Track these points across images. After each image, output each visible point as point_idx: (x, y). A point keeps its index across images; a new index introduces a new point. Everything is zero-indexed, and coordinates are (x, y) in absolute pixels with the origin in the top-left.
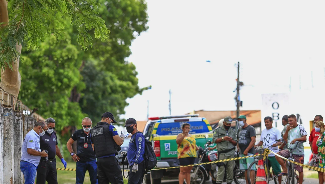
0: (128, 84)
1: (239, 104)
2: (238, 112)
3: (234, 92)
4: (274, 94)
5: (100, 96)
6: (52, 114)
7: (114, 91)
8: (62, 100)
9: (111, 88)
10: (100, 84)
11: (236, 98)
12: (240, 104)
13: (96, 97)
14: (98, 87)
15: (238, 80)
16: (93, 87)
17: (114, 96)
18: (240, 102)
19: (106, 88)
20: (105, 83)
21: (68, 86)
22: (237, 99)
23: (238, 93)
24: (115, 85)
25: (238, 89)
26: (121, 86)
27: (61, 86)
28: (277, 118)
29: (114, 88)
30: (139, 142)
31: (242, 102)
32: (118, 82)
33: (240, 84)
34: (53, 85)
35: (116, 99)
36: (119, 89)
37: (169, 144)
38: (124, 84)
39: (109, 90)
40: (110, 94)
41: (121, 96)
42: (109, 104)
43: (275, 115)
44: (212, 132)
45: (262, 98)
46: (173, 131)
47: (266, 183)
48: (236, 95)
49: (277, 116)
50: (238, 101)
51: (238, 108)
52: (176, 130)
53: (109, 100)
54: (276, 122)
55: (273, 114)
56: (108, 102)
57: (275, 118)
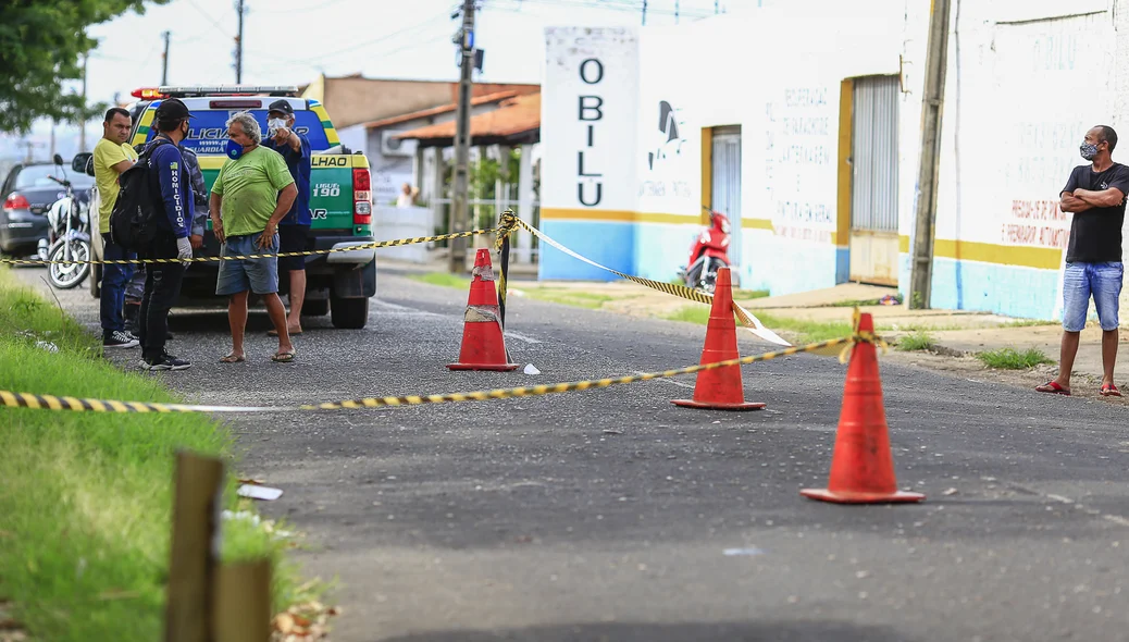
1: (472, 58)
2: (464, 87)
3: (455, 16)
4: (589, 31)
11: (460, 41)
12: (472, 61)
17: (43, 11)
18: (474, 52)
22: (463, 42)
23: (469, 22)
25: (469, 8)
28: (594, 114)
31: (480, 53)
40: (27, 3)
41: (67, 12)
42: (22, 37)
43: (587, 103)
44: (338, 148)
45: (548, 43)
46: (205, 140)
47: (496, 327)
48: (463, 30)
49: (597, 108)
50: (469, 49)
51: (466, 74)
52: (215, 137)
53: (23, 24)
54: (591, 128)
55: (581, 99)
56: (19, 33)
57: (589, 114)
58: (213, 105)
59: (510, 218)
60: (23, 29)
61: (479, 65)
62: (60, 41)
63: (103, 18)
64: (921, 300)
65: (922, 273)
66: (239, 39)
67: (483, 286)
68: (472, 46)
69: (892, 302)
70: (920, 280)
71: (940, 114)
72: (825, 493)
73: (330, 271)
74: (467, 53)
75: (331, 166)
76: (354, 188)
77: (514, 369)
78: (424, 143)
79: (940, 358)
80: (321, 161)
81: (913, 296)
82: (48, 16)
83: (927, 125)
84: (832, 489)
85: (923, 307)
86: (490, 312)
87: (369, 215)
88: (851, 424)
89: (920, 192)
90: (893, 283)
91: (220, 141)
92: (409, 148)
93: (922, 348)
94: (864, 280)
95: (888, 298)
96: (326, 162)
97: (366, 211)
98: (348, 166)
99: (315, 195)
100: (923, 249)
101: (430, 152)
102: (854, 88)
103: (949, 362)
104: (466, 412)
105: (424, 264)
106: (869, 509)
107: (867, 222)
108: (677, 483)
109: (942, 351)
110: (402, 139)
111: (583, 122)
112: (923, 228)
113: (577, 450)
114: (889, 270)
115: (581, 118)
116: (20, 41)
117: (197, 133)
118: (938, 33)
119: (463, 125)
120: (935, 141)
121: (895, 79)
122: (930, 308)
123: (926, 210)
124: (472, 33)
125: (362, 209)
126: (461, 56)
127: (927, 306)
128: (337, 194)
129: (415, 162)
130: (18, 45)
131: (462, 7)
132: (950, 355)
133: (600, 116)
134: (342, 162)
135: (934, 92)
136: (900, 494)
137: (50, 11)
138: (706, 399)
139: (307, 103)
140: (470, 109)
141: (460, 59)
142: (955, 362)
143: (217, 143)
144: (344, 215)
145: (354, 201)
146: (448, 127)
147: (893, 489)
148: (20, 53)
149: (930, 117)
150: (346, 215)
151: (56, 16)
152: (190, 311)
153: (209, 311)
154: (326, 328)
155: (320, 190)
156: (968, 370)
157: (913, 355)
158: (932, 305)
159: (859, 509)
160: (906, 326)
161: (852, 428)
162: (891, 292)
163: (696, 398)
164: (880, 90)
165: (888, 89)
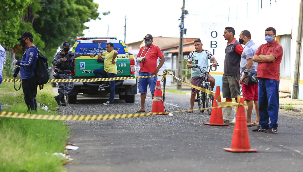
0: (84, 9)
1: (183, 31)
2: (182, 39)
3: (180, 19)
4: (213, 24)
5: (57, 19)
6: (5, 32)
7: (71, 14)
8: (15, 19)
9: (68, 10)
10: (58, 6)
11: (180, 26)
12: (183, 32)
13: (53, 18)
14: (56, 10)
15: (183, 8)
16: (50, 9)
17: (71, 19)
18: (184, 29)
19: (64, 11)
20: (62, 6)
21: (21, 7)
23: (183, 21)
24: (72, 9)
25: (183, 18)
26: (77, 10)
27: (14, 6)
28: (215, 46)
29: (71, 11)
30: (30, 57)
31: (186, 30)
32: (75, 6)
33: (185, 12)
34: (7, 5)
35: (72, 22)
36: (76, 13)
37: (84, 63)
38: (81, 7)
39: (67, 14)
40: (67, 17)
41: (77, 19)
42: (65, 26)
43: (213, 43)
44: (128, 53)
45: (202, 27)
46: (91, 51)
47: (162, 103)
48: (181, 24)
49: (215, 44)
50: (183, 29)
51: (182, 35)
52: (94, 50)
53: (66, 22)
54: (214, 50)
55: (211, 42)
56: (64, 25)
57: (213, 46)
58: (93, 41)
59: (166, 72)
60: (65, 23)
61: (185, 33)
62: (76, 27)
63: (88, 21)
64: (296, 97)
65: (296, 89)
66: (125, 27)
67: (158, 91)
68: (183, 28)
69: (289, 97)
70: (295, 91)
71: (301, 45)
72: (230, 149)
73: (123, 87)
74: (182, 30)
75: (124, 58)
76: (130, 64)
77: (167, 114)
78: (174, 54)
79: (295, 112)
80: (121, 57)
81: (293, 96)
82: (72, 20)
83: (298, 48)
84: (232, 148)
85: (296, 99)
86: (160, 98)
87: (135, 72)
88: (237, 129)
89: (295, 67)
90: (290, 92)
91: (95, 51)
92: (170, 55)
93: (290, 110)
94: (282, 91)
95: (288, 96)
96: (122, 57)
97: (133, 71)
98: (129, 58)
99: (120, 66)
100: (296, 82)
101: (175, 57)
102: (280, 38)
103: (296, 114)
104: (144, 126)
105: (170, 87)
106: (241, 154)
107: (283, 75)
108: (191, 146)
109: (296, 110)
110: (168, 53)
111: (211, 48)
112: (296, 77)
113: (169, 137)
114: (289, 88)
115: (211, 47)
116: (65, 27)
117: (89, 49)
118: (301, 23)
119: (181, 50)
120: (300, 53)
121: (290, 36)
122: (298, 99)
123: (297, 72)
124: (183, 24)
125: (132, 70)
126: (180, 30)
127: (297, 98)
128: (126, 66)
129: (171, 59)
130: (64, 28)
131: (181, 17)
132: (298, 111)
133: (216, 46)
134: (127, 57)
135: (300, 39)
136: (251, 150)
137: (73, 19)
138: (212, 123)
139: (119, 41)
140: (182, 46)
141: (180, 31)
142: (299, 114)
143: (94, 52)
144: (127, 72)
145: (130, 68)
146: (177, 51)
147: (249, 148)
148: (65, 30)
149: (298, 46)
150: (128, 72)
151: (75, 20)
152: (91, 98)
153: (97, 98)
154: (123, 103)
155: (121, 65)
156: (300, 116)
157: (288, 111)
158: (299, 98)
159: (239, 154)
160: (288, 104)
161: (237, 131)
162: (289, 94)
163: (210, 122)
164: (286, 39)
165: (289, 39)
